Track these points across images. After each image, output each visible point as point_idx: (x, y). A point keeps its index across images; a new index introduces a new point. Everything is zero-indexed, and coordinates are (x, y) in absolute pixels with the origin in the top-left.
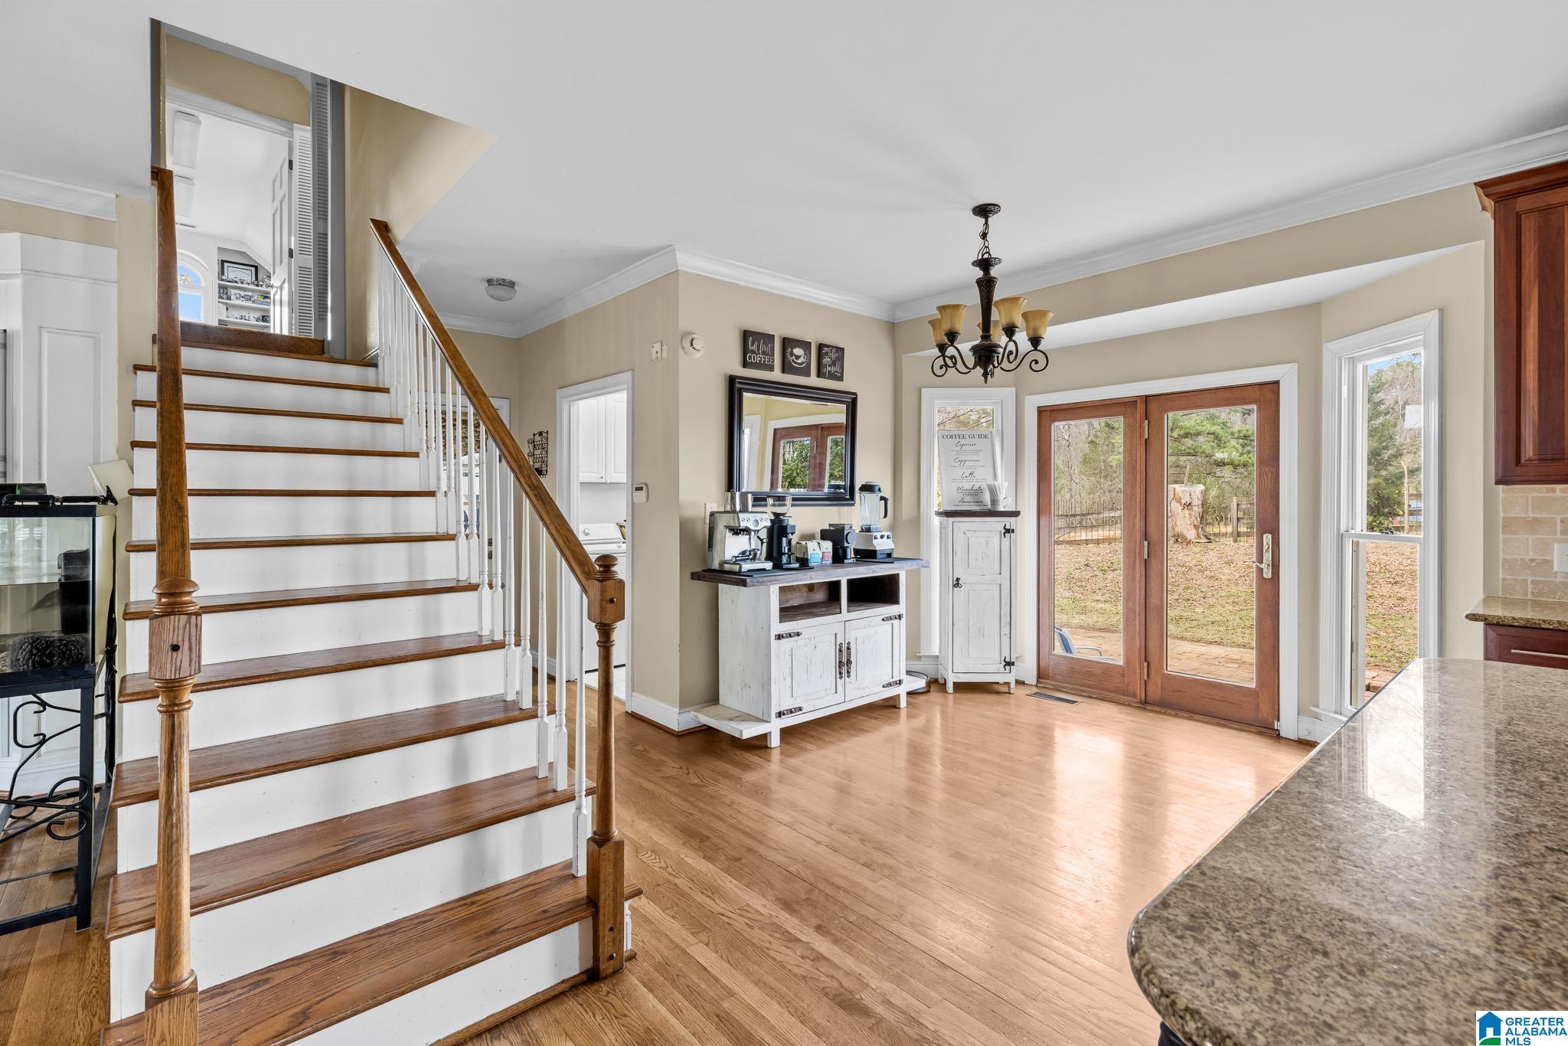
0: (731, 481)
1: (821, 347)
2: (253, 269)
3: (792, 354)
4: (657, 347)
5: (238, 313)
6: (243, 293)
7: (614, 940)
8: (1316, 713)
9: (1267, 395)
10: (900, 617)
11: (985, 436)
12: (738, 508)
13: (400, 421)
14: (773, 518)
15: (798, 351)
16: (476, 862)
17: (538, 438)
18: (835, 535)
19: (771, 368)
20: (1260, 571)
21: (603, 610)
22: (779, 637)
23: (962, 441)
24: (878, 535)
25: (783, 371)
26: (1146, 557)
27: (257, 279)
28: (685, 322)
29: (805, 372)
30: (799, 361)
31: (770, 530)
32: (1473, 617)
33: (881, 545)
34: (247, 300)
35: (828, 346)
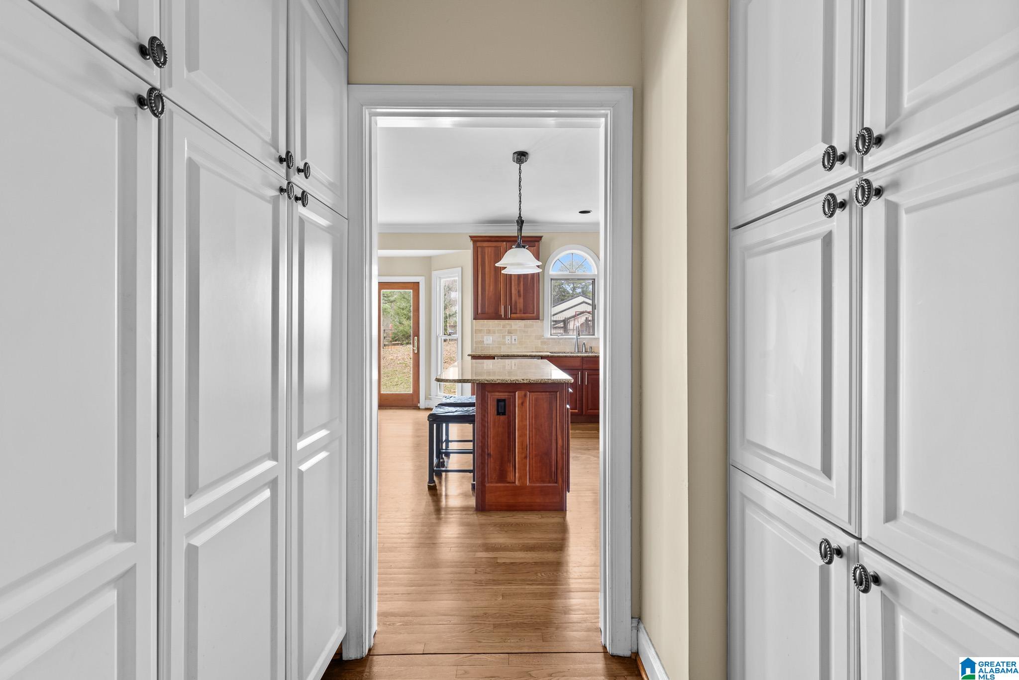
8: (430, 398)
9: (415, 286)
20: (414, 350)
32: (469, 355)
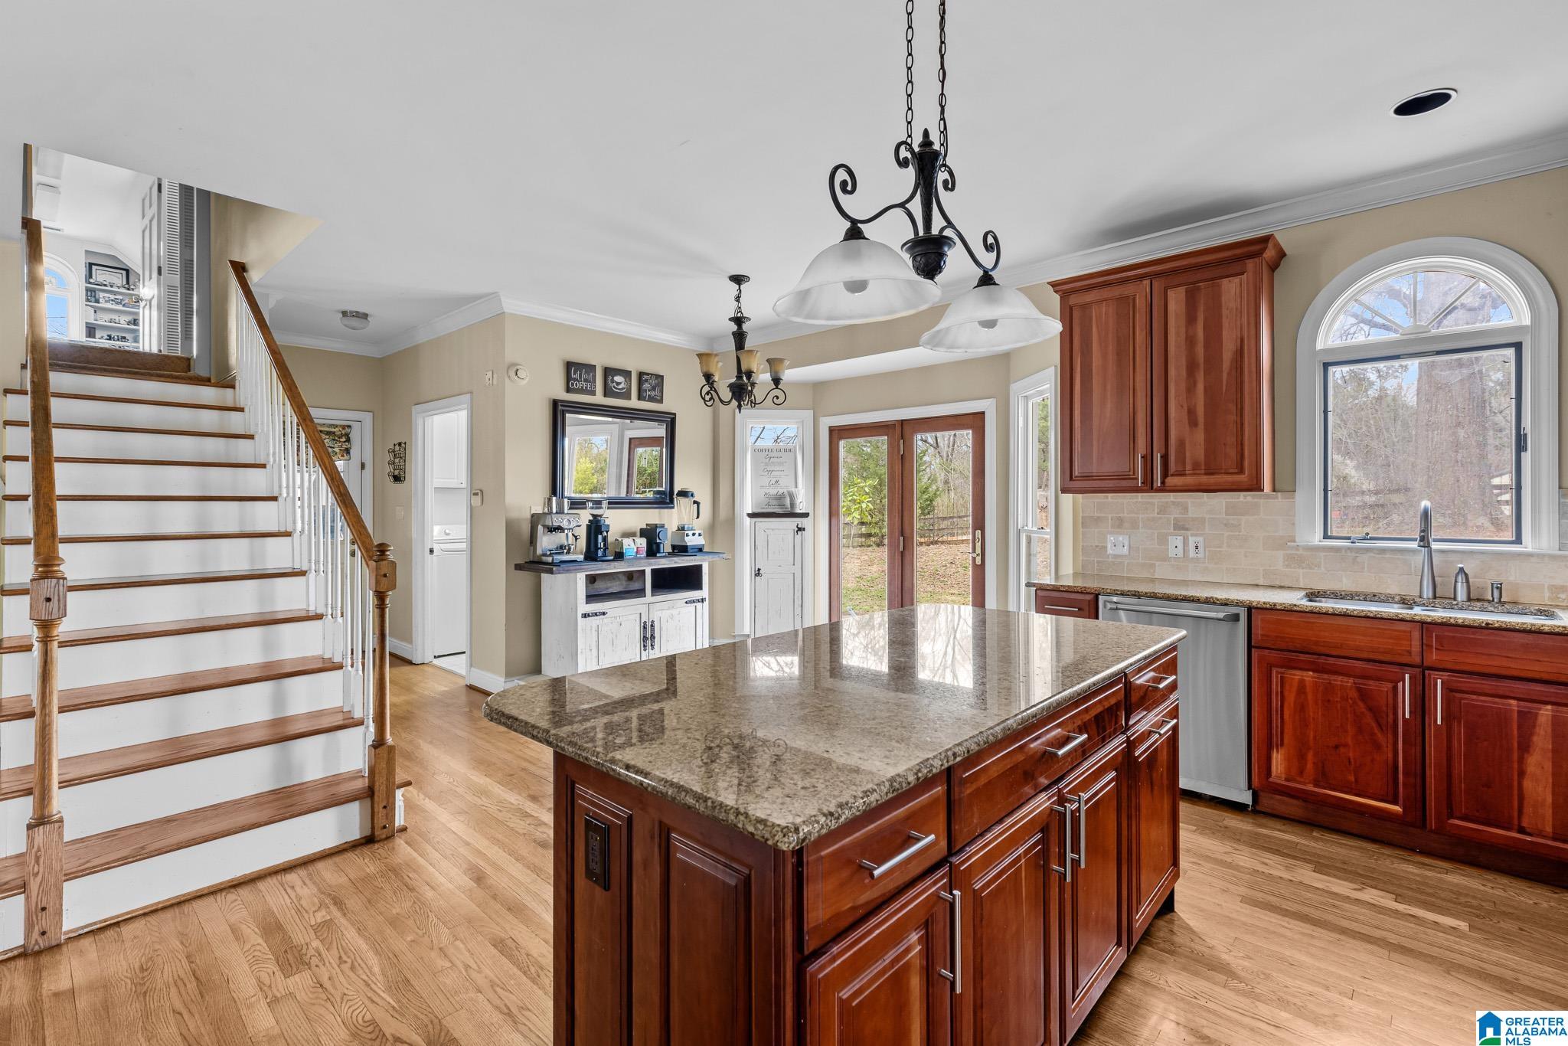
0: (555, 487)
1: (641, 375)
2: (124, 273)
3: (613, 381)
4: (490, 374)
5: (107, 317)
6: (112, 297)
7: (387, 815)
9: (977, 422)
10: (703, 600)
11: (790, 450)
12: (554, 511)
13: (251, 437)
14: (591, 518)
15: (618, 379)
16: (285, 766)
17: (397, 448)
18: (651, 534)
19: (593, 393)
20: (974, 559)
21: (377, 582)
22: (585, 616)
23: (771, 454)
24: (690, 533)
25: (605, 395)
26: (901, 549)
27: (128, 282)
28: (511, 354)
29: (627, 395)
30: (620, 387)
31: (589, 527)
33: (691, 541)
34: (118, 303)
35: (648, 374)
